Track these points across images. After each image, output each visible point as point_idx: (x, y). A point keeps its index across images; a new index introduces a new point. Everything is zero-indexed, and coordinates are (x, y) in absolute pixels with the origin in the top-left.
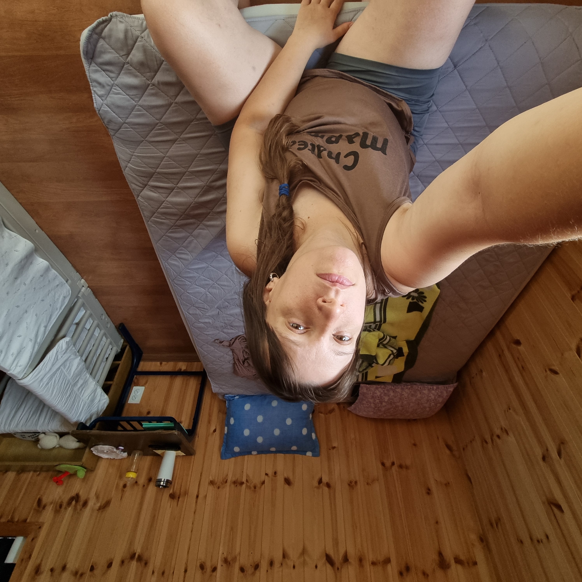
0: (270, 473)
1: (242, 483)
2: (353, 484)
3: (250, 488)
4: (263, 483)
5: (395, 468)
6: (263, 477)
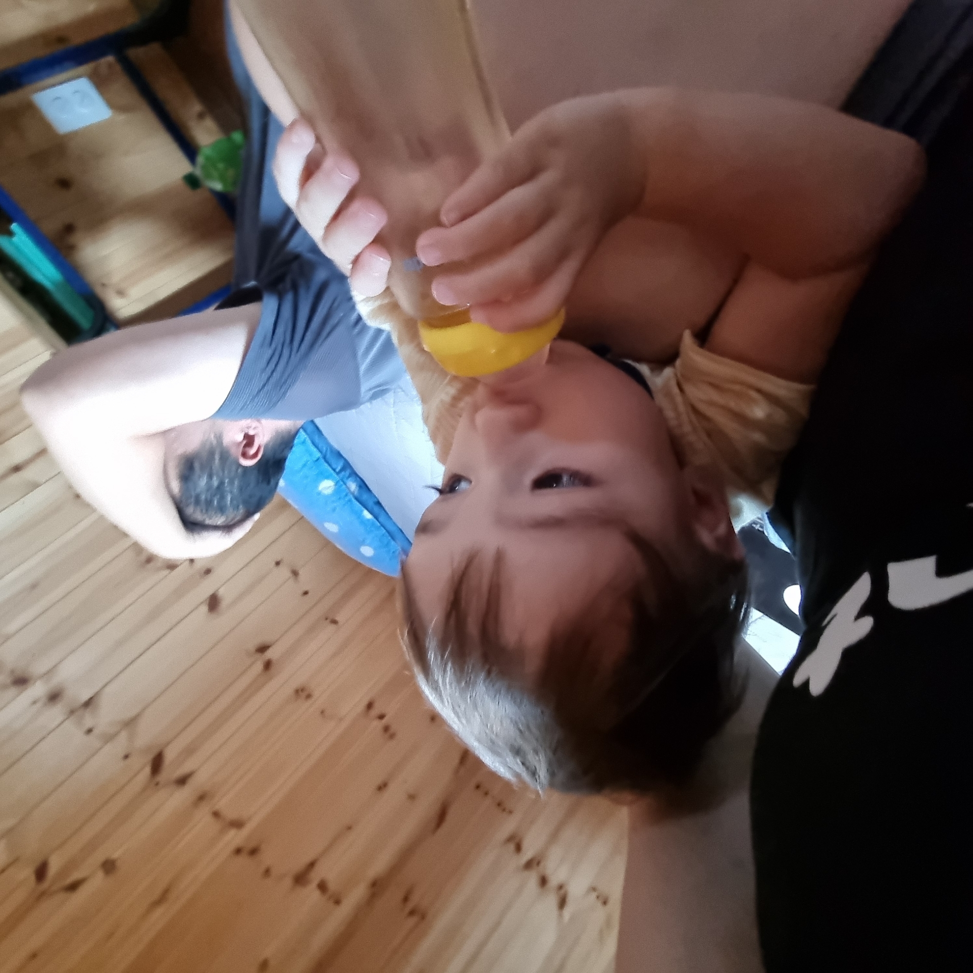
5: (377, 724)
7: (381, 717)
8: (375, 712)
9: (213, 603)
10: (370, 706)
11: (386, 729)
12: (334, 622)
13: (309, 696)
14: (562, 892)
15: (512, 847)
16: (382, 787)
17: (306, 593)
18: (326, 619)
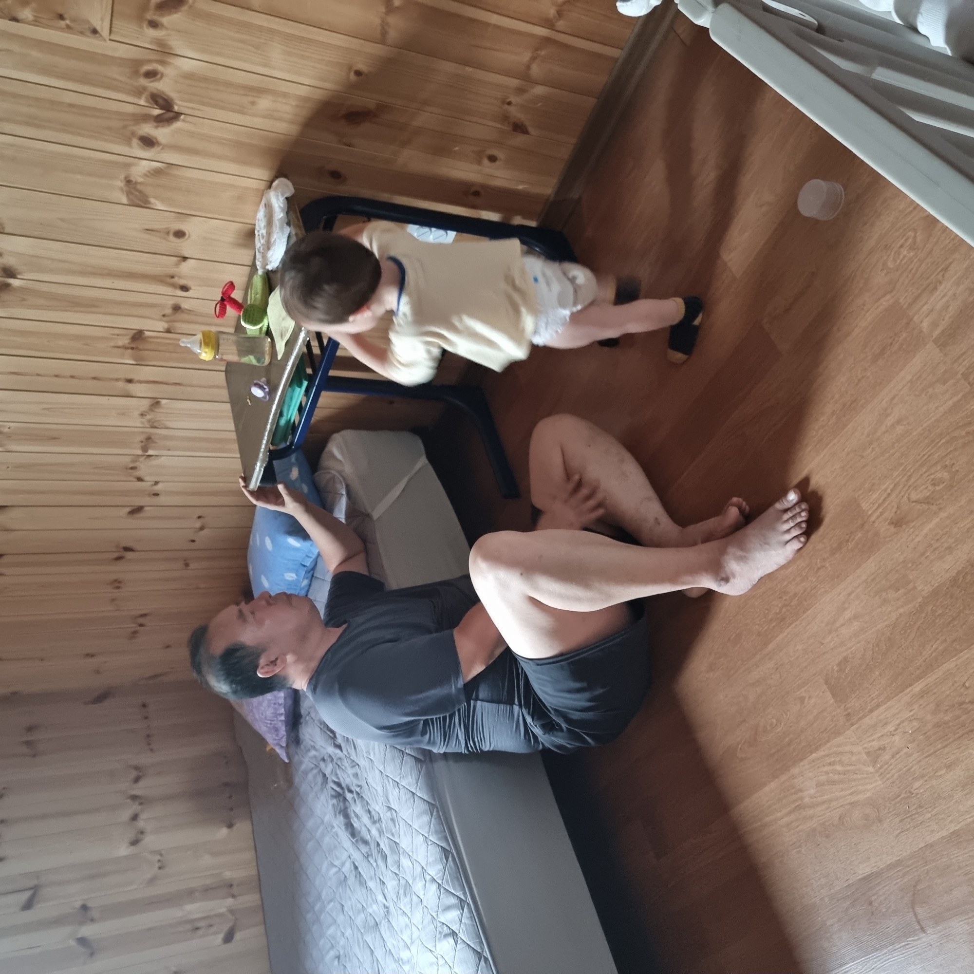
0: (159, 488)
1: (145, 449)
2: (117, 585)
3: (134, 461)
4: (140, 479)
5: (133, 626)
6: (150, 479)
7: (141, 625)
8: (141, 621)
9: (137, 510)
10: (143, 616)
11: (135, 632)
12: (187, 565)
13: (118, 588)
14: (140, 836)
15: (134, 774)
16: (89, 655)
17: (193, 541)
18: (185, 561)
